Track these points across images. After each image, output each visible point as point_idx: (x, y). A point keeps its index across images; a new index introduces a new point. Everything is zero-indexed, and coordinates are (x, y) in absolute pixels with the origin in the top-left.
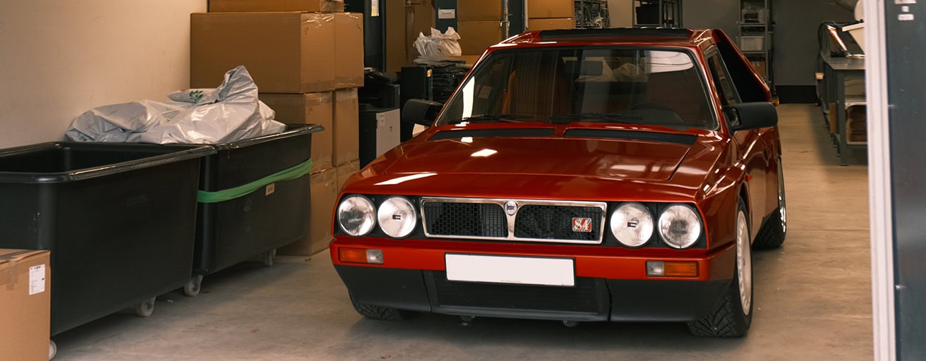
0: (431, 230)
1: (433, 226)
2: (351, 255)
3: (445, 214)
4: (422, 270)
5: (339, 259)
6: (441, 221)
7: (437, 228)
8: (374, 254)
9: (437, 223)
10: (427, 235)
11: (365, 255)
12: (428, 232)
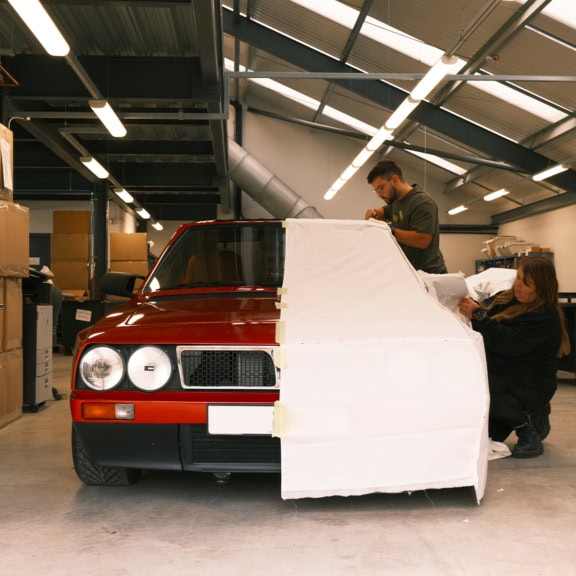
0: (188, 382)
1: (191, 377)
2: (97, 411)
3: (204, 363)
4: (179, 425)
5: (83, 416)
6: (200, 371)
7: (196, 379)
8: (124, 409)
9: (196, 374)
10: (184, 387)
11: (114, 410)
12: (186, 383)
